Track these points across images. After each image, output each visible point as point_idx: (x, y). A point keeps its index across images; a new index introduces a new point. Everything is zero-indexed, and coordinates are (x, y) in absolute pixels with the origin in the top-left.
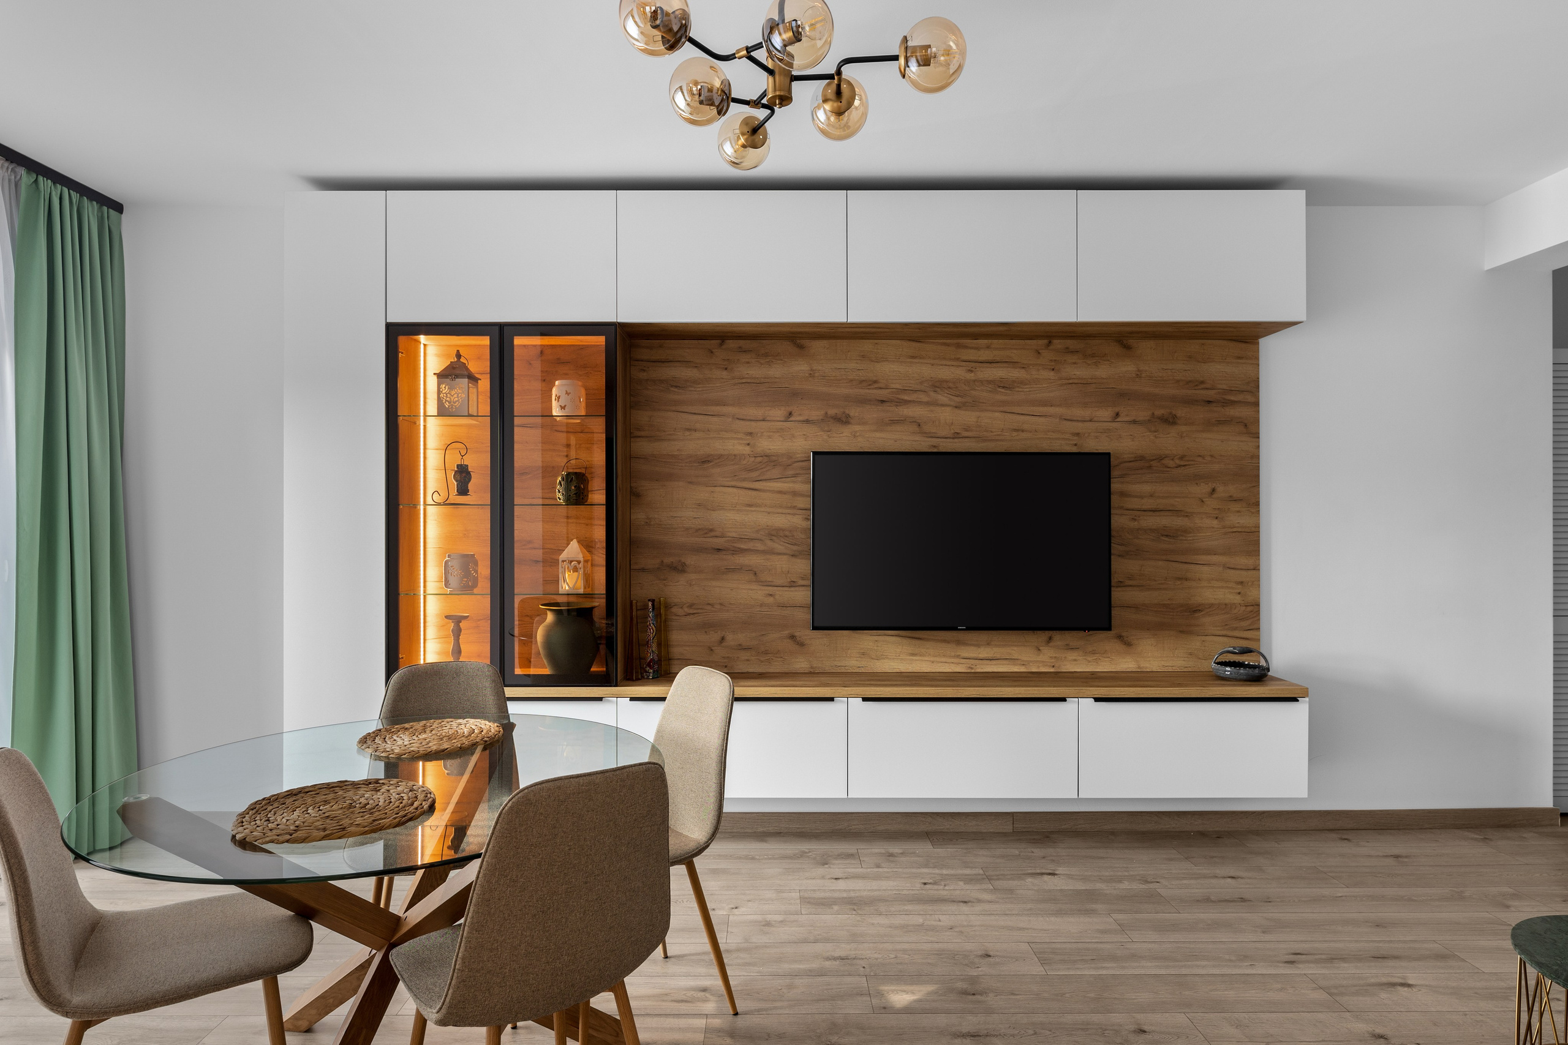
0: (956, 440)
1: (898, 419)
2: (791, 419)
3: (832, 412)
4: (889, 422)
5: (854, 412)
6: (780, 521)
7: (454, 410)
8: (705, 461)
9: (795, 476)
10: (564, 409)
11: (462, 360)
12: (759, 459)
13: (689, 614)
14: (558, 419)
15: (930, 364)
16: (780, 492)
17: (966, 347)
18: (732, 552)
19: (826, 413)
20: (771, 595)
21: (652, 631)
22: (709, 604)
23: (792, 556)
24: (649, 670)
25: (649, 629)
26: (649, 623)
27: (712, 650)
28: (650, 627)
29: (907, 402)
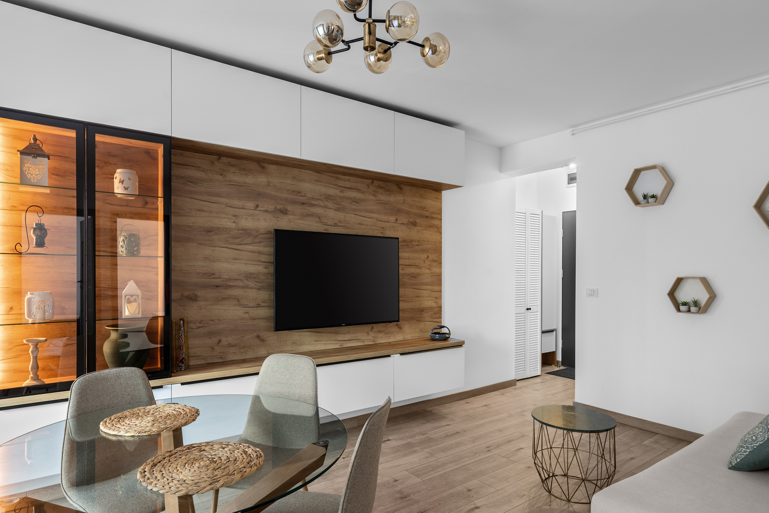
0: (336, 227)
1: (310, 214)
2: (258, 209)
3: (279, 207)
4: (306, 215)
5: (289, 208)
6: (252, 269)
7: (35, 181)
8: (209, 231)
9: (260, 242)
10: (127, 190)
11: (38, 143)
12: (240, 232)
13: (199, 327)
14: (120, 196)
15: (324, 186)
16: (252, 252)
17: (340, 179)
18: (225, 287)
19: (276, 207)
20: (247, 313)
21: (183, 339)
22: (212, 320)
23: (258, 289)
24: (181, 365)
25: (181, 338)
26: (181, 335)
27: (213, 348)
28: (182, 337)
29: (314, 205)
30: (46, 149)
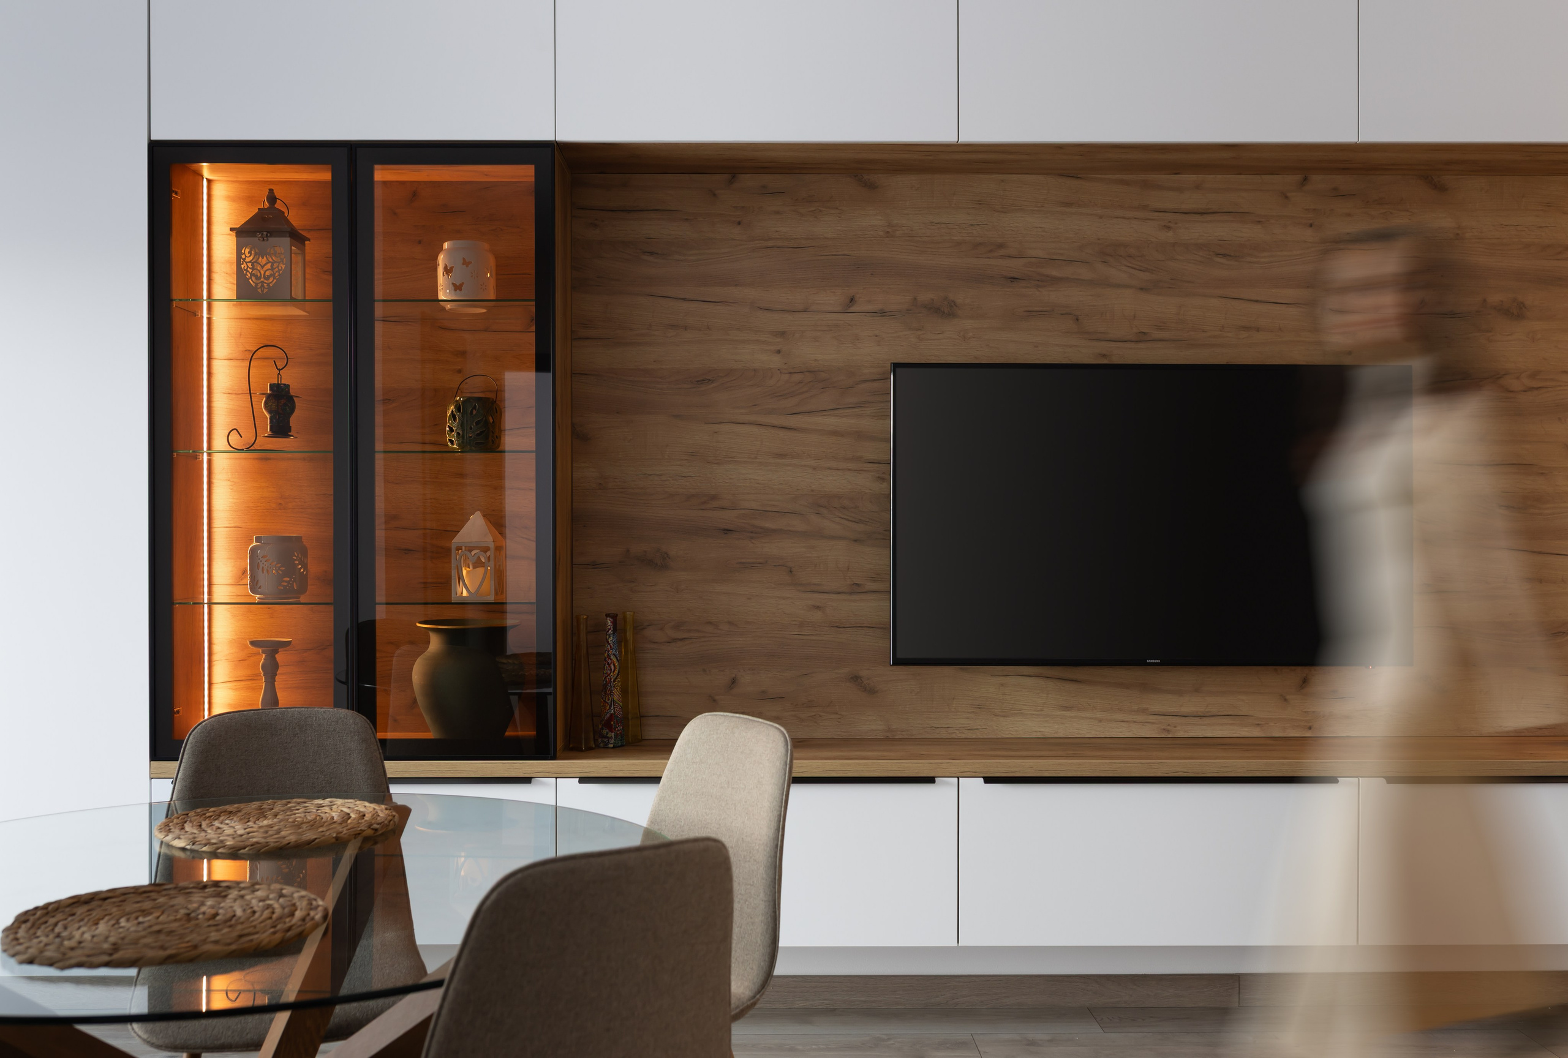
0: (1141, 345)
1: (1041, 309)
2: (852, 309)
3: (924, 296)
4: (1025, 314)
5: (963, 296)
6: (834, 482)
7: (266, 290)
8: (703, 380)
9: (860, 405)
10: (461, 290)
11: (279, 205)
12: (797, 377)
13: (675, 640)
14: (448, 306)
15: (1096, 215)
16: (835, 433)
17: (1159, 187)
18: (750, 534)
19: (915, 299)
20: (818, 608)
21: (614, 668)
22: (710, 623)
23: (855, 541)
24: (607, 733)
25: (608, 664)
26: (608, 655)
27: (714, 700)
28: (610, 662)
29: (1055, 281)
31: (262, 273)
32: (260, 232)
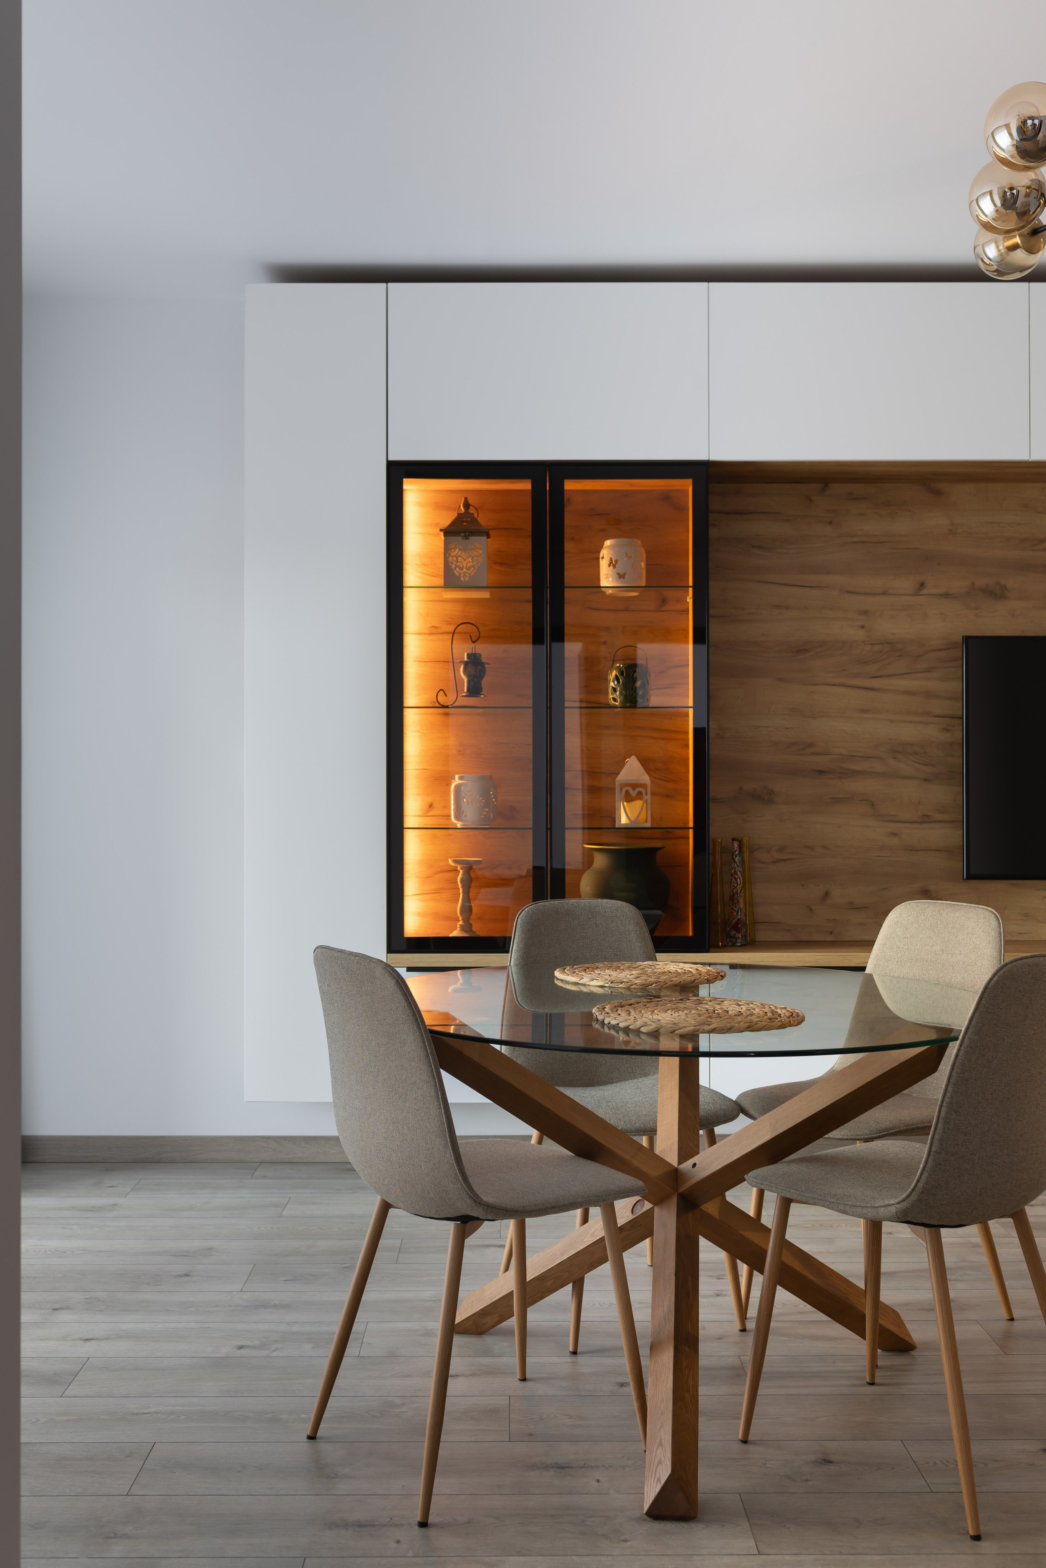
2: (923, 592)
3: (981, 582)
5: (1013, 581)
6: (908, 732)
7: (467, 579)
8: (802, 649)
9: (928, 670)
10: (624, 578)
11: (472, 510)
12: (877, 648)
13: (779, 861)
14: (610, 591)
16: (908, 693)
18: (840, 775)
19: (973, 584)
20: (895, 834)
21: (739, 881)
22: (807, 847)
23: (925, 780)
24: (735, 934)
25: (735, 878)
26: (735, 871)
27: (811, 910)
28: (736, 876)
30: (483, 519)
31: (465, 565)
32: (463, 532)
